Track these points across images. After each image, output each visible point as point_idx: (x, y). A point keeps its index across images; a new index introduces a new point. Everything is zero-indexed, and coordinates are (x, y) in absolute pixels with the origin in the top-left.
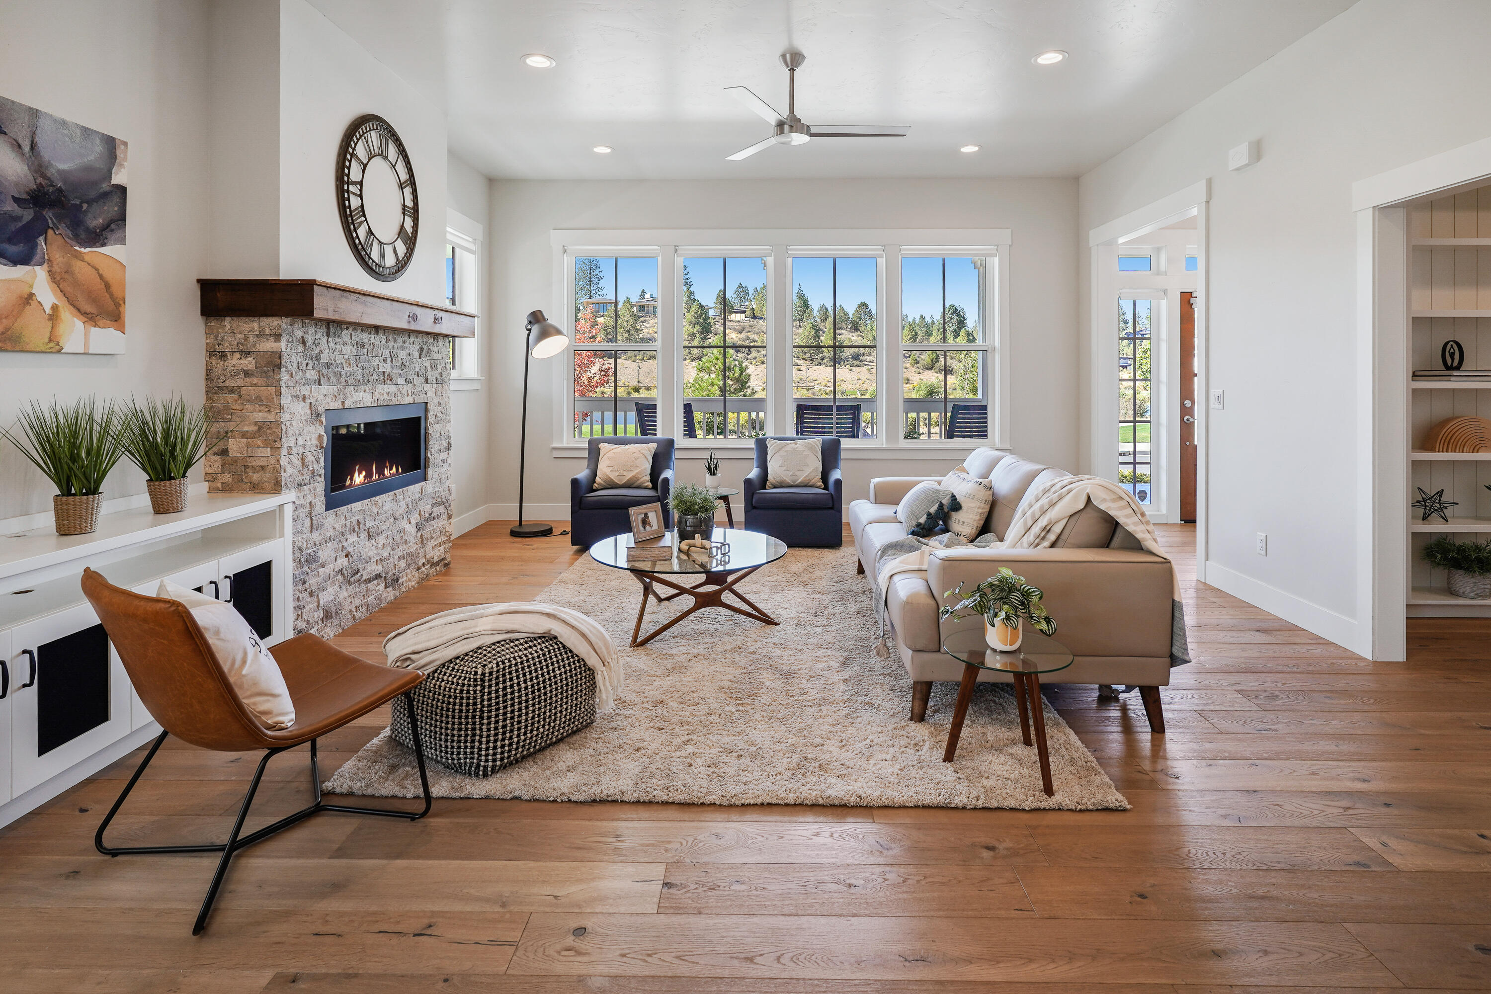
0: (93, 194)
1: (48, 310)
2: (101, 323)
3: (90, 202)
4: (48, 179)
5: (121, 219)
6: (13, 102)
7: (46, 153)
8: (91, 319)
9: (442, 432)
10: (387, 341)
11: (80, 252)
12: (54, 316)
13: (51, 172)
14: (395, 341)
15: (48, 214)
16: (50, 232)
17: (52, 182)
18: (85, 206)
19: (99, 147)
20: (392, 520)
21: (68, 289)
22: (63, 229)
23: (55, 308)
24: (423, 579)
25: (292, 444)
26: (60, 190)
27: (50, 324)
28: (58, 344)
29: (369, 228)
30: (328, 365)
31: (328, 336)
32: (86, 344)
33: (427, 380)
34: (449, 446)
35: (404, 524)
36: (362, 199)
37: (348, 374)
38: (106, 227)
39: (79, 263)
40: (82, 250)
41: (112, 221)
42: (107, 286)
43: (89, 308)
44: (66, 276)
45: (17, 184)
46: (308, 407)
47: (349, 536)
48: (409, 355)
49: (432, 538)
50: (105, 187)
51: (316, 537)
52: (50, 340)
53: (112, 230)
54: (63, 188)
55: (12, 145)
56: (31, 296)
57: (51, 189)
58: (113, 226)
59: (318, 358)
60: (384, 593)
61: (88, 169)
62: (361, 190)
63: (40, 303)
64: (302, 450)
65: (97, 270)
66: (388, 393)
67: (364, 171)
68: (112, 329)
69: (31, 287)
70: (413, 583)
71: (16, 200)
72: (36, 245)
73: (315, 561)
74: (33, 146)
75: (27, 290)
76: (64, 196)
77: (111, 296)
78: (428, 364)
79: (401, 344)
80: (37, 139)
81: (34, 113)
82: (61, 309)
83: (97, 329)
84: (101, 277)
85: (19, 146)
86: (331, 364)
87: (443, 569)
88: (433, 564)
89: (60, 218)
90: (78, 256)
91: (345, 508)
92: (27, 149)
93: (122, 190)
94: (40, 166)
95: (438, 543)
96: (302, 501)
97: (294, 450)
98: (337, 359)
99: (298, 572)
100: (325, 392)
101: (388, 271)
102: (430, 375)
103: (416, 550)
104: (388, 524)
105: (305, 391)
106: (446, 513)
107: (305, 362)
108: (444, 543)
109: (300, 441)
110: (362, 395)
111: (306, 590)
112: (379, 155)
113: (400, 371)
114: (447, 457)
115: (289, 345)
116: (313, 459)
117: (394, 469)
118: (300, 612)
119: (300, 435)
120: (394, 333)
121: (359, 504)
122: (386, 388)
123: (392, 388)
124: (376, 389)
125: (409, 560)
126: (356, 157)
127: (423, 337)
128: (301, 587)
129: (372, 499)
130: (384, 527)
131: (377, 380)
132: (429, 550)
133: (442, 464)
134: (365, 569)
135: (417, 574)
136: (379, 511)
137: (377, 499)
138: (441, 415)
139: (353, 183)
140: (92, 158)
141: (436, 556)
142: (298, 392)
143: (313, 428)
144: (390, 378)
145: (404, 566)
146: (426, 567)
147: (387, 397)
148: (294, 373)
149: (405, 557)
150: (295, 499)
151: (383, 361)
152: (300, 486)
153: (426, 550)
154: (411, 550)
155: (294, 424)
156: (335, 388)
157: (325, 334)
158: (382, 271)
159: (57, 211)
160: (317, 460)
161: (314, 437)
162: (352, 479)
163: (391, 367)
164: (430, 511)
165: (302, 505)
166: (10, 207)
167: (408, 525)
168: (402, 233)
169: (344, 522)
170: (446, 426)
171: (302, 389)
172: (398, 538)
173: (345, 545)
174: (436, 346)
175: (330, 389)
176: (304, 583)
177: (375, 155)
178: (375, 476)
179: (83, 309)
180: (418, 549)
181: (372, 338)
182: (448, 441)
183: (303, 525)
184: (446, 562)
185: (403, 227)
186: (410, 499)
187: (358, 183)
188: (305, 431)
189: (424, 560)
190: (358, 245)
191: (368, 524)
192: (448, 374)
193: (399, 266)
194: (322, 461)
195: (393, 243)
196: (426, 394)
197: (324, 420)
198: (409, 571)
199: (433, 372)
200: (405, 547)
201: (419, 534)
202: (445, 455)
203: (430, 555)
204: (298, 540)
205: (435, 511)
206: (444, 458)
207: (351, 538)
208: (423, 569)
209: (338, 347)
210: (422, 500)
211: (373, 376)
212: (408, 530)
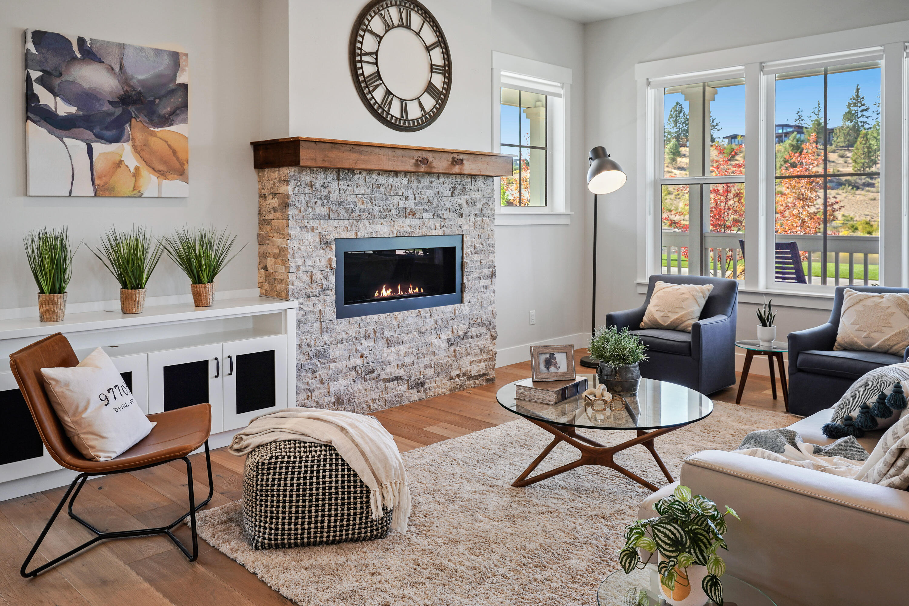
0: (163, 92)
1: (132, 170)
2: (170, 177)
3: (160, 98)
4: (132, 86)
5: (184, 106)
6: (108, 42)
7: (130, 69)
8: (162, 174)
9: (483, 261)
10: (410, 182)
11: (154, 131)
12: (137, 173)
13: (134, 82)
14: (419, 182)
15: (132, 109)
16: (133, 120)
17: (134, 88)
18: (157, 101)
19: (166, 60)
20: (416, 333)
21: (146, 156)
22: (142, 117)
23: (137, 169)
24: (455, 388)
25: (300, 263)
26: (140, 93)
27: (134, 179)
28: (139, 191)
29: (387, 89)
30: (339, 203)
31: (338, 179)
32: (160, 191)
33: (461, 215)
34: (493, 275)
35: (433, 338)
36: (377, 66)
37: (362, 210)
38: (173, 113)
39: (154, 139)
40: (156, 130)
41: (177, 108)
42: (174, 152)
43: (161, 167)
44: (145, 148)
45: (111, 93)
46: (318, 236)
47: (364, 341)
48: (438, 193)
49: (468, 354)
50: (172, 86)
51: (326, 337)
52: (134, 189)
53: (177, 115)
54: (142, 91)
55: (108, 69)
56: (121, 162)
57: (134, 93)
58: (178, 112)
59: (327, 197)
60: (407, 393)
61: (160, 76)
62: (376, 59)
63: (127, 166)
64: (311, 269)
65: (166, 142)
66: (411, 226)
67: (379, 43)
68: (178, 181)
69: (121, 156)
70: (444, 390)
71: (110, 102)
72: (124, 129)
73: (324, 357)
74: (121, 67)
75: (118, 159)
76: (143, 96)
77: (178, 159)
78: (463, 201)
79: (428, 184)
80: (124, 62)
81: (122, 46)
82: (141, 169)
83: (167, 181)
84: (170, 146)
85: (112, 69)
86: (343, 202)
87: (484, 384)
88: (469, 378)
89: (139, 111)
90: (153, 134)
91: (359, 318)
92: (117, 69)
93: (184, 87)
94: (126, 79)
95: (477, 359)
96: (311, 308)
97: (303, 269)
98: (348, 198)
99: (305, 363)
100: (335, 225)
101: (409, 124)
102: (466, 210)
103: (447, 362)
104: (411, 336)
105: (314, 223)
106: (489, 334)
107: (313, 201)
108: (486, 360)
109: (309, 262)
110: (378, 227)
111: (316, 378)
112: (399, 26)
113: (426, 208)
114: (490, 283)
115: (297, 188)
116: (322, 277)
117: (417, 290)
118: (310, 394)
119: (309, 257)
120: (418, 176)
121: (376, 317)
122: (408, 222)
123: (416, 222)
124: (396, 223)
125: (438, 370)
126: (371, 32)
127: (456, 178)
128: (310, 375)
129: (392, 314)
130: (406, 338)
131: (397, 215)
132: (466, 364)
133: (483, 290)
134: (383, 370)
135: (449, 383)
136: (400, 325)
137: (397, 314)
138: (481, 246)
139: (367, 54)
140: (162, 68)
141: (475, 370)
142: (306, 224)
143: (322, 253)
144: (413, 213)
145: (432, 373)
146: (461, 379)
147: (409, 229)
148: (302, 209)
149: (433, 366)
150: (302, 306)
151: (404, 199)
152: (308, 296)
153: (461, 363)
154: (441, 362)
155: (303, 248)
156: (346, 222)
157: (336, 178)
158: (404, 123)
159: (137, 106)
160: (326, 278)
161: (323, 259)
162: (380, 293)
163: (415, 204)
164: (466, 330)
165: (311, 312)
166: (107, 107)
167: (436, 340)
168: (430, 88)
169: (358, 329)
170: (488, 256)
171: (311, 221)
172: (424, 349)
173: (359, 347)
174: (473, 185)
175: (341, 222)
176: (314, 372)
177: (394, 27)
178: (400, 293)
179: (157, 169)
180: (450, 362)
181: (390, 180)
182: (491, 270)
183: (312, 327)
184: (489, 377)
185: (432, 83)
186: (439, 317)
187: (373, 53)
188: (314, 255)
189: (458, 372)
190: (374, 104)
191: (386, 334)
192: (491, 210)
193: (426, 118)
194: (332, 279)
195: (418, 98)
196: (461, 227)
197: (334, 246)
198: (438, 379)
199: (470, 208)
200: (433, 357)
201: (452, 349)
202: (487, 282)
203: (466, 369)
204: (307, 339)
205: (474, 331)
206: (486, 284)
207: (366, 343)
208: (457, 380)
209: (350, 188)
210: (456, 320)
211: (392, 212)
212: (437, 344)
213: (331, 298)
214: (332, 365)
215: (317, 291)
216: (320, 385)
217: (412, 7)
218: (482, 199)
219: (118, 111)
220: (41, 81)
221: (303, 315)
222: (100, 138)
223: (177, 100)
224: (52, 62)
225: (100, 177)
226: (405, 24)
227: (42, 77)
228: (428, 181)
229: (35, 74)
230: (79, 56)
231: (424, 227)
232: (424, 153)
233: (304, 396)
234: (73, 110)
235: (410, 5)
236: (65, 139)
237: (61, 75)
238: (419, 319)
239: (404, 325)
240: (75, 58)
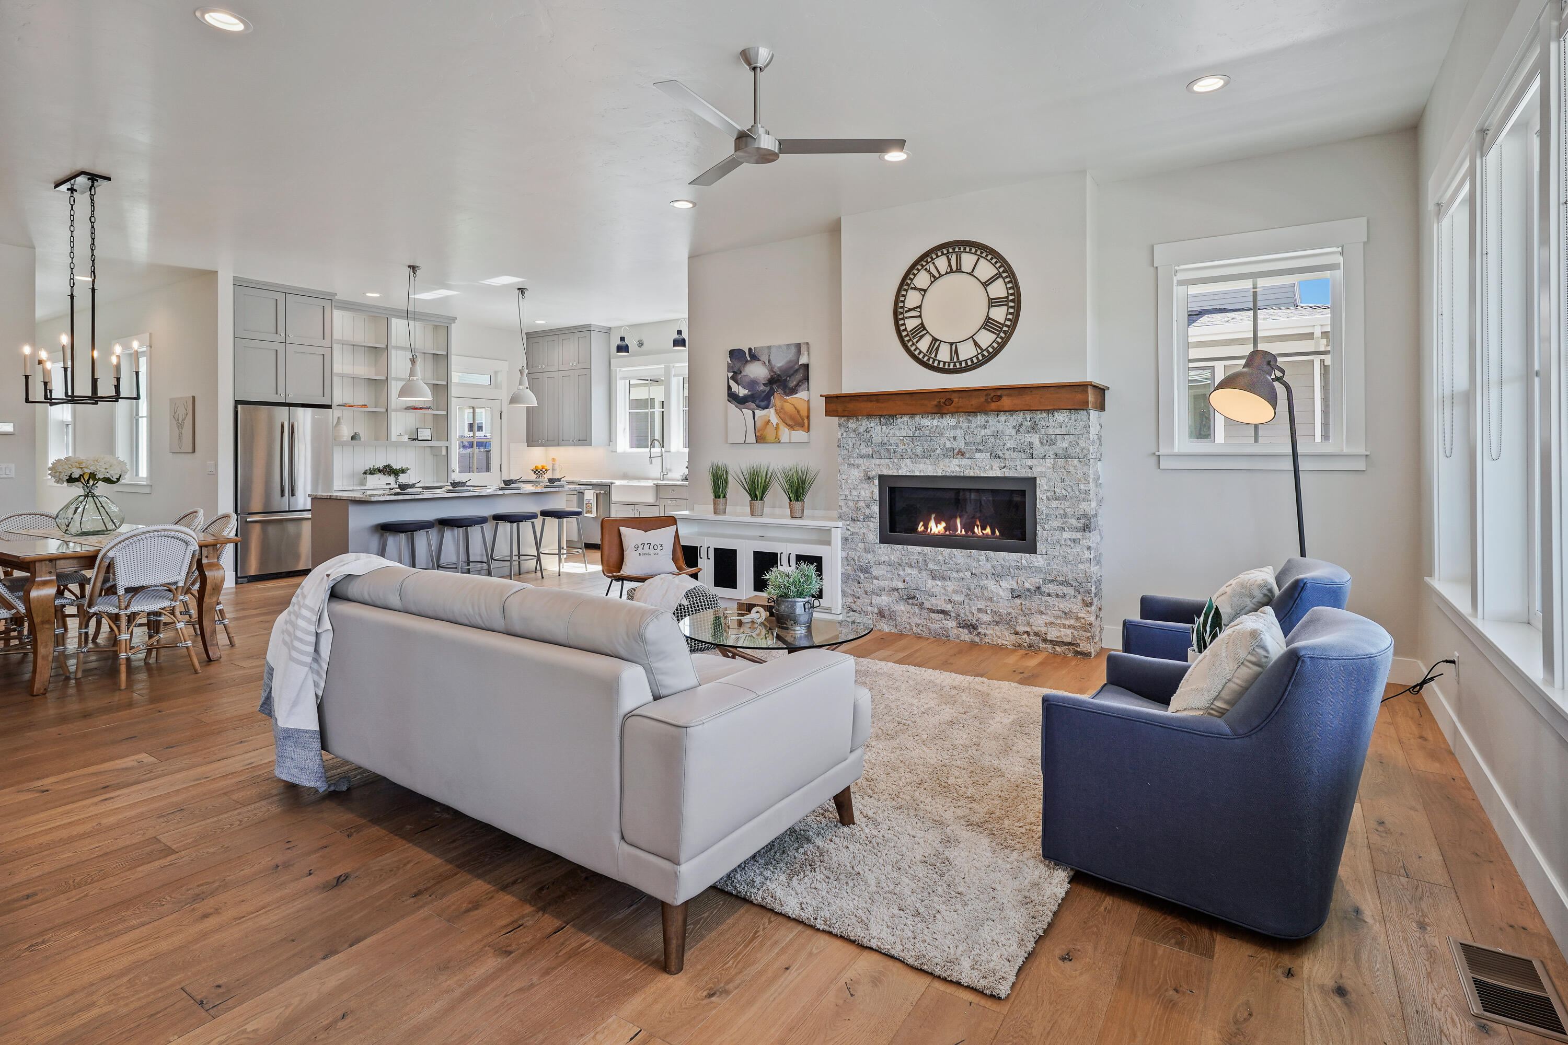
0: (792, 372)
1: (775, 426)
2: (796, 428)
3: (790, 376)
4: (774, 372)
5: (806, 378)
7: (773, 362)
8: (791, 427)
12: (777, 428)
13: (776, 369)
15: (775, 386)
16: (775, 394)
17: (776, 373)
18: (788, 378)
19: (795, 350)
20: (968, 574)
21: (782, 415)
22: (780, 391)
23: (777, 424)
24: (1022, 645)
25: (847, 492)
26: (779, 375)
27: (776, 431)
28: (779, 439)
29: (932, 336)
30: (883, 444)
31: (881, 424)
32: (790, 439)
35: (991, 584)
36: (921, 319)
37: (904, 450)
38: (798, 385)
39: (787, 404)
40: (788, 398)
41: (800, 382)
42: (798, 412)
43: (791, 422)
44: (781, 410)
45: (764, 379)
49: (1042, 613)
50: (797, 367)
51: (870, 556)
52: (776, 438)
53: (803, 385)
55: (763, 364)
56: (770, 420)
57: (776, 376)
58: (803, 383)
59: (870, 440)
60: (955, 630)
61: (790, 362)
62: (920, 313)
63: (772, 423)
64: (856, 498)
65: (794, 405)
66: (959, 466)
67: (923, 297)
68: (801, 431)
69: (769, 417)
70: (1005, 643)
71: (764, 384)
72: (771, 400)
73: (867, 572)
74: (769, 361)
75: (767, 420)
76: (781, 378)
77: (800, 416)
78: (1036, 440)
79: (983, 423)
80: (770, 358)
81: (770, 348)
82: (780, 425)
83: (796, 432)
84: (795, 408)
85: (765, 363)
86: (885, 444)
87: (1069, 654)
88: (1045, 640)
89: (779, 387)
90: (786, 401)
91: (901, 546)
92: (767, 363)
93: (806, 366)
94: (772, 368)
95: (1059, 621)
96: (856, 530)
97: (849, 498)
98: (890, 440)
99: (851, 572)
100: (877, 463)
101: (961, 365)
102: (1038, 449)
103: (1009, 614)
104: (961, 575)
105: (859, 461)
106: (1079, 597)
107: (859, 443)
108: (1074, 628)
109: (854, 493)
110: (922, 466)
111: (860, 588)
112: (947, 273)
113: (980, 447)
114: (1081, 537)
115: (845, 433)
116: (864, 506)
117: (988, 531)
118: (855, 600)
119: (854, 489)
120: (969, 416)
121: (919, 549)
122: (956, 462)
123: (965, 462)
124: (941, 462)
125: (997, 618)
126: (915, 288)
127: (1024, 414)
128: (856, 584)
129: (937, 549)
130: (954, 575)
131: (944, 455)
132: (1039, 623)
133: (1069, 543)
134: (928, 600)
135: (1013, 637)
136: (946, 561)
137: (942, 549)
138: (1064, 492)
139: (910, 310)
140: (791, 356)
141: (1052, 634)
142: (853, 462)
143: (866, 486)
144: (962, 453)
145: (988, 619)
146: (1031, 638)
147: (958, 469)
148: (850, 450)
149: (988, 612)
150: (848, 527)
151: (952, 439)
152: (853, 520)
153: (1031, 621)
154: (1001, 611)
155: (849, 481)
156: (887, 461)
157: (879, 424)
158: (955, 365)
159: (778, 384)
160: (868, 507)
161: (867, 491)
162: (926, 526)
163: (965, 444)
164: (1037, 585)
165: (857, 533)
166: (762, 388)
167: (995, 586)
168: (988, 324)
169: (900, 556)
170: (1078, 505)
171: (857, 460)
172: (978, 591)
173: (901, 573)
174: (1051, 421)
175: (883, 461)
176: (859, 583)
177: (941, 276)
178: (960, 531)
179: (788, 423)
180: (1014, 614)
181: (935, 422)
182: (1082, 521)
183: (857, 546)
184: (1078, 649)
185: (989, 318)
186: (998, 563)
187: (917, 307)
188: (859, 487)
189: (1029, 630)
190: (919, 354)
191: (931, 566)
192: (1082, 449)
193: (983, 355)
194: (876, 508)
195: (972, 337)
196: (1031, 468)
197: (876, 482)
198: (997, 627)
199: (1047, 447)
200: (989, 603)
201: (1018, 601)
202: (1078, 535)
203: (1040, 628)
204: (852, 554)
205: (1052, 588)
206: (1074, 537)
207: (908, 570)
208: (1025, 636)
209: (892, 432)
210: (1023, 571)
211: (938, 451)
212: (995, 590)
213: (874, 525)
214: (875, 581)
215: (862, 517)
216: (864, 595)
217: (962, 249)
218: (1066, 437)
219: (768, 389)
220: (733, 378)
221: (851, 535)
222: (759, 407)
223: (800, 376)
224: (738, 365)
225: (759, 431)
226: (954, 269)
227: (733, 375)
228: (983, 420)
229: (731, 374)
230: (749, 359)
231: (976, 468)
232: (947, 394)
233: (850, 600)
234: (746, 392)
235: (960, 249)
236: (743, 410)
237: (741, 372)
238: (972, 560)
239: (951, 562)
240: (747, 361)
